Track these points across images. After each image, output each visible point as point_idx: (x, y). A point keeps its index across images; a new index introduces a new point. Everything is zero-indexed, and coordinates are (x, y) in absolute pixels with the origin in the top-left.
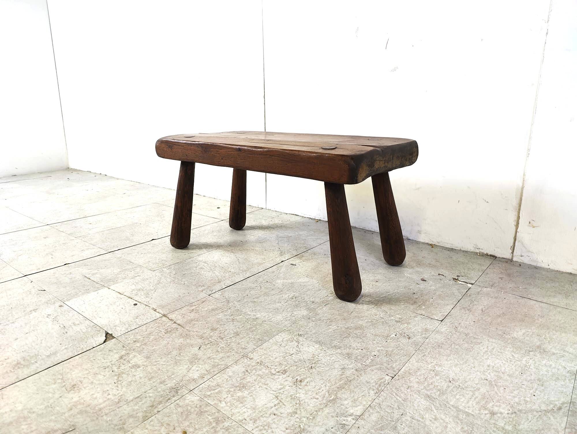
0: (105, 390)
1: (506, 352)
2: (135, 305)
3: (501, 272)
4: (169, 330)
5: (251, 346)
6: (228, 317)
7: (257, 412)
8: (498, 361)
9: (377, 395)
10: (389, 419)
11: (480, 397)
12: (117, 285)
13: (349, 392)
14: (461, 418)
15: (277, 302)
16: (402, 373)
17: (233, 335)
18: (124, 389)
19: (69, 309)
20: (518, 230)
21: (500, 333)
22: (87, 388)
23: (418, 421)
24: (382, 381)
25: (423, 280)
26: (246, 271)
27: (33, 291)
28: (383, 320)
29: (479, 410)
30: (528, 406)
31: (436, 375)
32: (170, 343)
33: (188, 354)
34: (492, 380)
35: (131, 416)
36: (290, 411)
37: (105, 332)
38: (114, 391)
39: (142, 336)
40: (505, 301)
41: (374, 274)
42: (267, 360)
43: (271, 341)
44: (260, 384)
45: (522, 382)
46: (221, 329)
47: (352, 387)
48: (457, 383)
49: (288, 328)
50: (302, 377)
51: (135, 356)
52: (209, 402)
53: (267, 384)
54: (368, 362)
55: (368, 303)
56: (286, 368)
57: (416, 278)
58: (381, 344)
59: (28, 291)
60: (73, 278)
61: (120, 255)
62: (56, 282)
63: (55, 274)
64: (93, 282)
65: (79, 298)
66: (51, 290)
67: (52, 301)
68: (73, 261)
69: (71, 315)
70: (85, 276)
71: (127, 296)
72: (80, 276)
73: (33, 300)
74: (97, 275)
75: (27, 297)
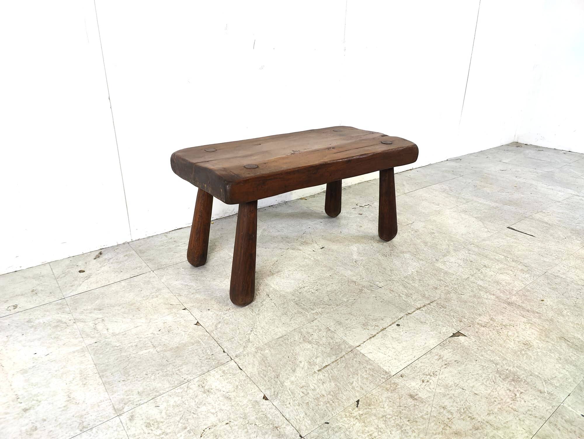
2: (398, 325)
5: (454, 276)
12: (350, 341)
17: (442, 281)
19: (409, 369)
32: (458, 306)
37: (451, 338)
39: (452, 319)
46: (434, 285)
59: (359, 418)
60: (320, 381)
61: (248, 349)
62: (333, 395)
63: (303, 403)
64: (337, 361)
65: (381, 366)
66: (357, 394)
67: (388, 386)
68: (255, 392)
69: (420, 364)
70: (317, 372)
71: (380, 332)
72: (316, 376)
73: (386, 405)
74: (318, 361)
75: (379, 414)
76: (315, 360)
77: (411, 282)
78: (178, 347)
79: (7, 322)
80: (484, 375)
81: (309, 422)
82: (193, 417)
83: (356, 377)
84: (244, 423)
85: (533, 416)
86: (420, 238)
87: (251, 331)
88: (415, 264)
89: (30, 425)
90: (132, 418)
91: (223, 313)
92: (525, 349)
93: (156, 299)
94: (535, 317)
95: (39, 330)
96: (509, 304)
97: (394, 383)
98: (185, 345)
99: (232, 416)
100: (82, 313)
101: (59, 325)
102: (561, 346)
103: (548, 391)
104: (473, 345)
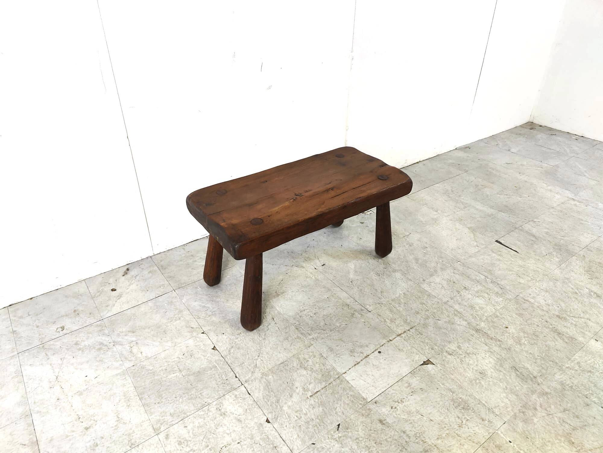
1: (437, 228)
2: (379, 352)
5: (435, 300)
7: (489, 304)
11: (468, 245)
15: (383, 282)
16: (455, 258)
18: (480, 351)
21: (421, 223)
27: (338, 435)
28: (409, 250)
30: (472, 237)
31: (455, 250)
37: (420, 367)
42: (449, 296)
45: (457, 233)
48: (460, 247)
49: (416, 284)
50: (462, 287)
52: (484, 319)
53: (469, 298)
59: (338, 440)
60: (311, 406)
61: (256, 374)
62: (320, 419)
63: (297, 425)
64: (326, 388)
65: (361, 392)
66: (339, 419)
67: (364, 412)
68: (260, 416)
69: (392, 392)
70: (309, 397)
71: (363, 359)
72: (308, 402)
73: (360, 429)
74: (311, 387)
75: (353, 436)
76: (309, 386)
77: (397, 306)
78: (199, 372)
79: (58, 344)
80: (441, 403)
81: (300, 443)
82: (213, 437)
83: (339, 402)
84: (251, 443)
85: (471, 441)
86: (413, 254)
87: (258, 356)
88: (403, 285)
89: (92, 443)
90: (167, 437)
91: (235, 338)
92: (480, 378)
93: (179, 321)
94: (496, 346)
95: (86, 352)
96: (477, 331)
97: (369, 409)
98: (205, 370)
99: (242, 437)
100: (118, 335)
101: (101, 347)
102: (510, 376)
103: (488, 419)
104: (438, 373)
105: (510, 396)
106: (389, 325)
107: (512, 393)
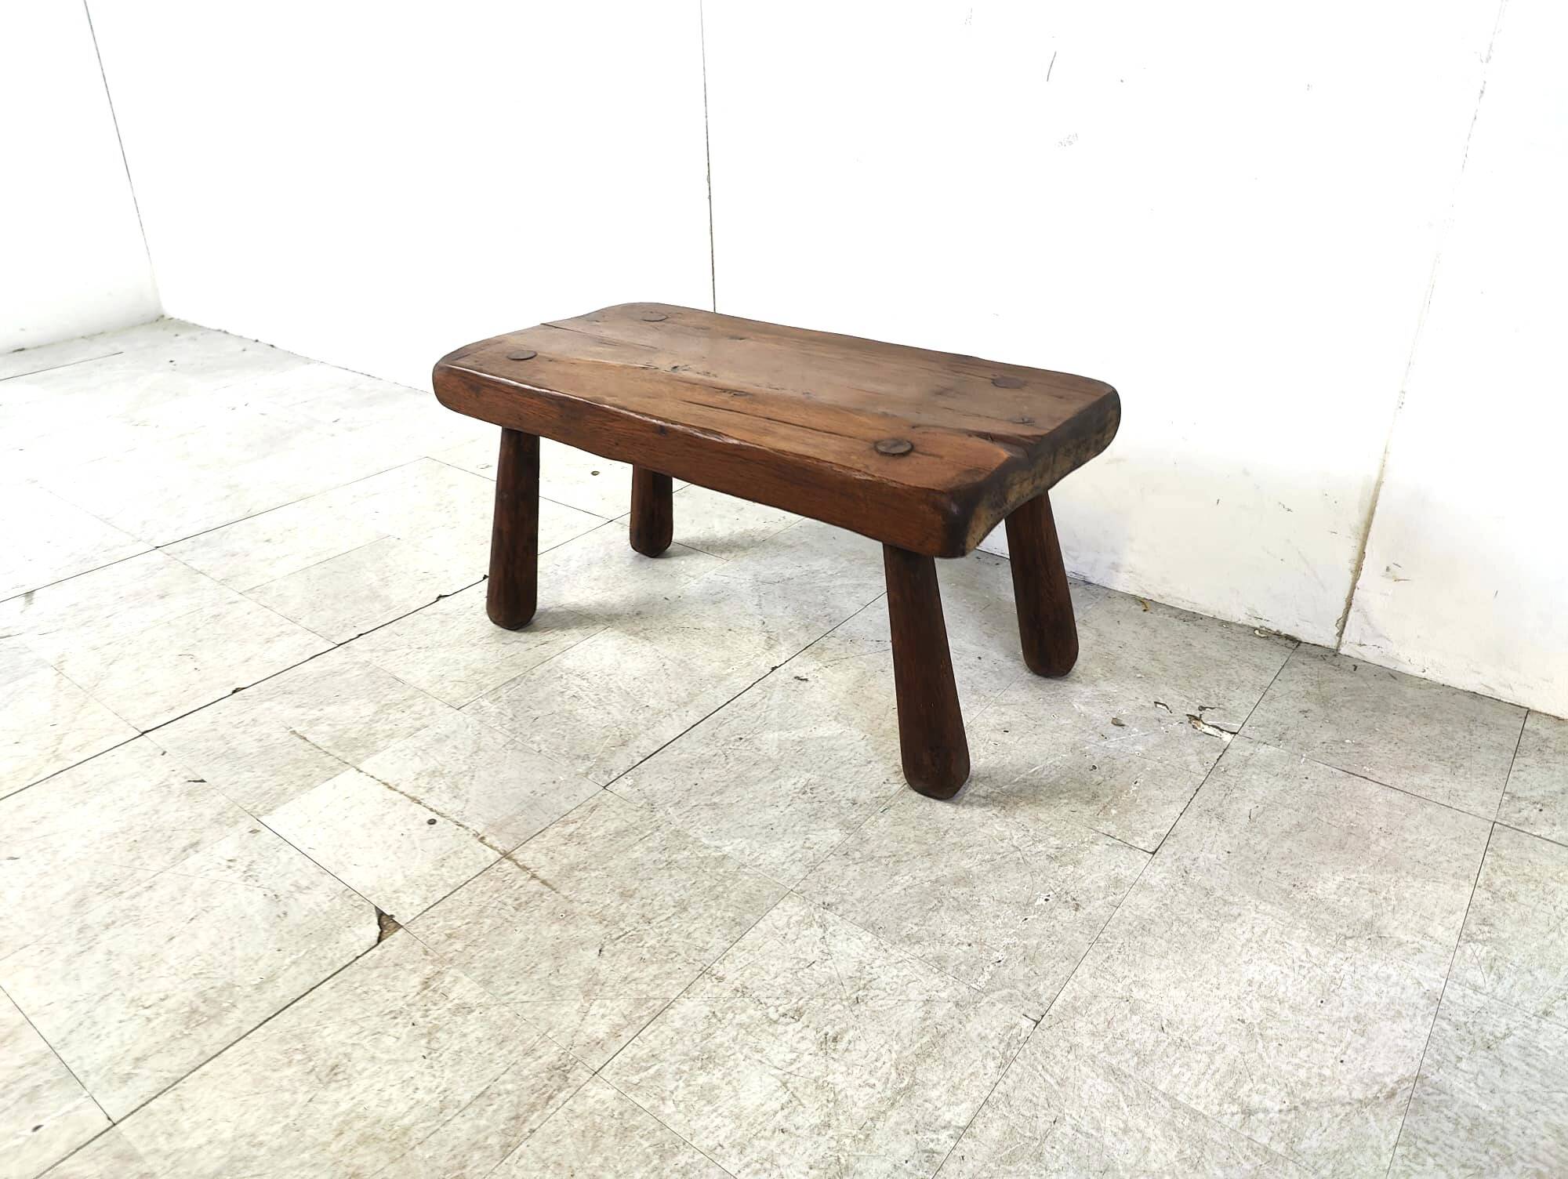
0: (406, 1077)
1: (1293, 942)
2: (432, 822)
3: (1308, 693)
4: (524, 899)
5: (717, 943)
6: (656, 855)
7: (745, 1125)
8: (1272, 967)
9: (1002, 1071)
10: (1028, 1134)
11: (1224, 1068)
12: (376, 758)
13: (941, 1067)
14: (1180, 1126)
15: (768, 804)
16: (1058, 1008)
17: (674, 910)
18: (448, 1074)
19: (273, 840)
20: (1358, 584)
21: (1285, 885)
22: (366, 1074)
23: (1088, 1135)
24: (1014, 1031)
25: (1117, 723)
26: (686, 704)
27: (177, 783)
28: (1019, 854)
29: (1220, 1105)
30: (1326, 1090)
31: (1133, 1011)
32: (531, 937)
33: (576, 969)
34: (1255, 1022)
35: (475, 1146)
36: (816, 1121)
37: (374, 911)
38: (427, 1078)
39: (463, 919)
40: (1306, 787)
41: (999, 705)
42: (757, 983)
43: (761, 925)
44: (746, 1050)
45: (1320, 1025)
46: (644, 892)
47: (948, 1053)
48: (1177, 1034)
49: (798, 885)
50: (837, 1028)
51: (456, 980)
52: (639, 1101)
53: (762, 1050)
54: (982, 980)
55: (983, 801)
56: (801, 1002)
57: (1100, 715)
58: (1012, 927)
59: (163, 784)
60: (264, 736)
61: (367, 655)
64: (315, 749)
65: (291, 804)
66: (219, 779)
67: (230, 814)
70: (290, 730)
71: (406, 796)
72: (280, 731)
81: (172, 737)
82: (217, 643)
83: (267, 774)
84: (191, 682)
92: (311, 1064)
97: (236, 822)
99: (210, 670)
102: (314, 1165)
103: (136, 1075)
104: (342, 951)
105: (219, 1152)
106: (551, 832)
107: (233, 1160)
